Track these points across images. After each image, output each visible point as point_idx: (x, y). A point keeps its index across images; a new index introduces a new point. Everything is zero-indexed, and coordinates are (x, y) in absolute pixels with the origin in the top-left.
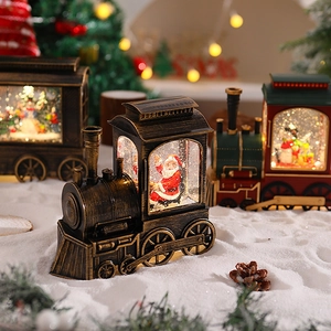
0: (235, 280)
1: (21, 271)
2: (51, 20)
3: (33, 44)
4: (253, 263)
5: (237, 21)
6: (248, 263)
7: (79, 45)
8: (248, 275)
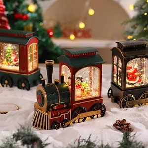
0: (116, 128)
1: (26, 128)
2: (12, 13)
3: (7, 24)
4: (124, 120)
5: (91, 12)
6: (122, 120)
7: (24, 24)
8: (122, 125)
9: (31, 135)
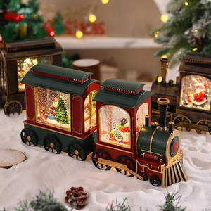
9: (55, 204)
